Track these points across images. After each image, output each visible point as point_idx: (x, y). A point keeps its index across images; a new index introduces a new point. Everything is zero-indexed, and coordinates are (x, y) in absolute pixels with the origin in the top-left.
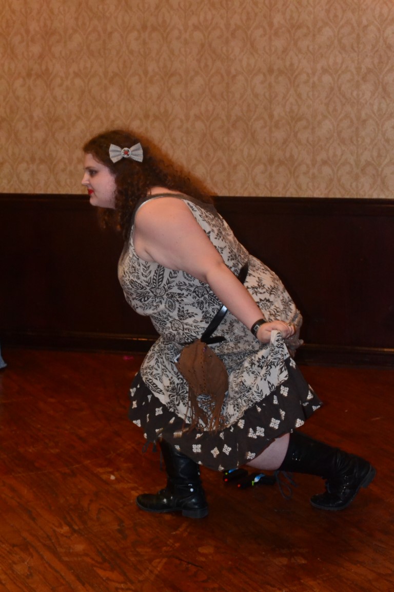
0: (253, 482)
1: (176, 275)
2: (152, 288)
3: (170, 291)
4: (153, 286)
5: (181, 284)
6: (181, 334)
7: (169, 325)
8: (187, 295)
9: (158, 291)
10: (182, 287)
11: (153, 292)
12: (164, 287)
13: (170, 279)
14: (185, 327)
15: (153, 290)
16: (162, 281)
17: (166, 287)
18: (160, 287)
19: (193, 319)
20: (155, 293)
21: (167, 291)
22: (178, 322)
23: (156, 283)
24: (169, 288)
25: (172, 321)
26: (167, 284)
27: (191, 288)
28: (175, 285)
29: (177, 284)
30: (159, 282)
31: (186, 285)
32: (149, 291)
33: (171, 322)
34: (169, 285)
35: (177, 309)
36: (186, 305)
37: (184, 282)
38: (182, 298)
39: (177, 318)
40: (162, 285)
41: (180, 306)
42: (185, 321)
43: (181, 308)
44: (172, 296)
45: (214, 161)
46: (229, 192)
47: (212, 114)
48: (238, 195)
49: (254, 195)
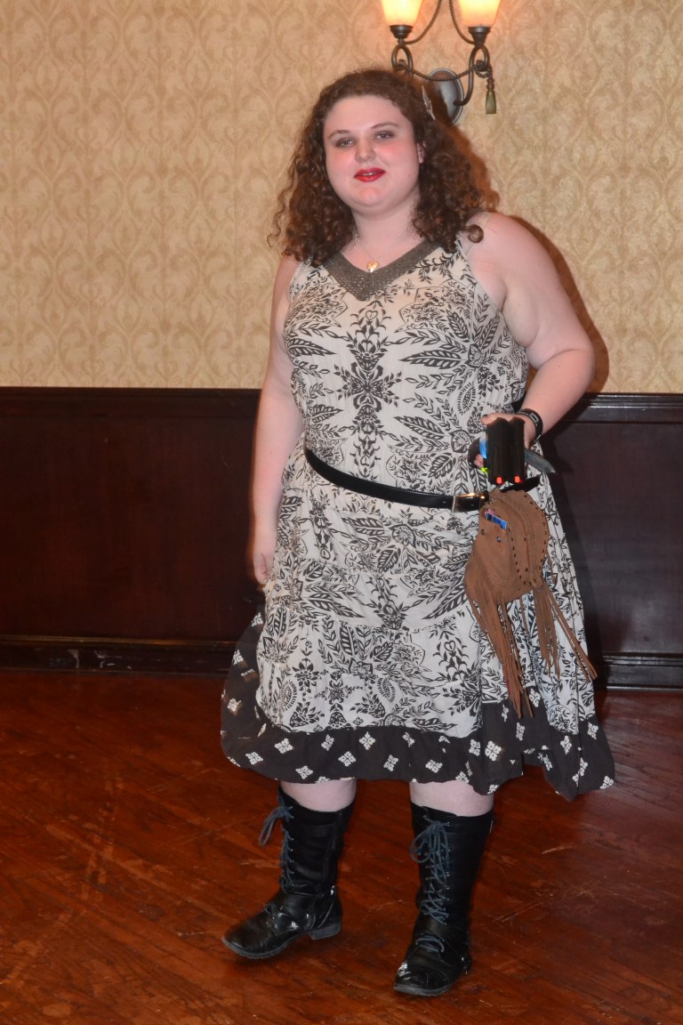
1: (507, 344)
3: (488, 366)
4: (478, 344)
7: (447, 439)
9: (477, 356)
11: (470, 353)
12: (486, 355)
15: (474, 348)
16: (490, 344)
18: (482, 353)
20: (471, 356)
21: (485, 363)
22: (466, 435)
23: (483, 340)
24: (490, 360)
26: (492, 352)
28: (498, 360)
29: (501, 359)
30: (486, 343)
31: (511, 367)
32: (468, 350)
34: (492, 354)
37: (511, 362)
39: (465, 428)
40: (486, 352)
44: (485, 375)
45: (65, 326)
46: (93, 381)
47: (61, 245)
48: (109, 385)
49: (136, 385)
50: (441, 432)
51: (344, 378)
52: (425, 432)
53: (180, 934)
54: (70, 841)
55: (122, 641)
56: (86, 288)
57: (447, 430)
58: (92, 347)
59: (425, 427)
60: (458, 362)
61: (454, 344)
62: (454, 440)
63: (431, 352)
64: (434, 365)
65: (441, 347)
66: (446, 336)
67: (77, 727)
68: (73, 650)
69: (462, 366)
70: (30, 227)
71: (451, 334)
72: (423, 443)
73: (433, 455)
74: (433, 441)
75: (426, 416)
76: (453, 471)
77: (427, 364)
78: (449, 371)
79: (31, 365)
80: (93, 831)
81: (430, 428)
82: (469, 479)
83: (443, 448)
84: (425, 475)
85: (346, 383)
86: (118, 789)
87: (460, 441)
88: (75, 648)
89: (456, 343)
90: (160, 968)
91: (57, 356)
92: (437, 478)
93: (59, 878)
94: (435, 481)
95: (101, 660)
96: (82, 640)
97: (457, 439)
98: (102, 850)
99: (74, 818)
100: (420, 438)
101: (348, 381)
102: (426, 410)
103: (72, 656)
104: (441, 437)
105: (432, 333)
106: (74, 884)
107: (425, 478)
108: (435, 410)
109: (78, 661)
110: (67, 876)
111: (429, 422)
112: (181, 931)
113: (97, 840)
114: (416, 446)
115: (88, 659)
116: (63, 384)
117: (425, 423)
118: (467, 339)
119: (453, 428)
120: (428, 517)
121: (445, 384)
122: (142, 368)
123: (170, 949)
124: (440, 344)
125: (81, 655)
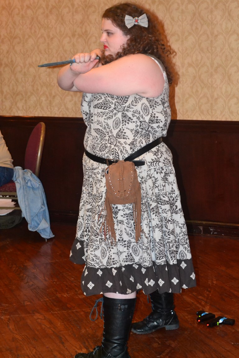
0: (218, 323)
1: (136, 104)
2: (117, 102)
3: (126, 112)
4: (119, 102)
5: (136, 112)
6: (112, 148)
7: (107, 138)
8: (134, 122)
9: (119, 107)
10: (136, 114)
11: (115, 105)
12: (124, 107)
13: (131, 105)
14: (118, 144)
15: (117, 103)
16: (126, 103)
17: (126, 108)
18: (122, 105)
19: (125, 140)
20: (116, 106)
21: (125, 111)
22: (114, 138)
23: (122, 101)
24: (127, 110)
25: (111, 136)
26: (128, 107)
27: (141, 118)
28: (132, 111)
29: (134, 111)
30: (123, 102)
31: (140, 114)
32: (114, 103)
33: (109, 137)
34: (128, 108)
35: (119, 129)
36: (127, 128)
37: (139, 112)
38: (129, 122)
39: (115, 136)
40: (124, 105)
41: (122, 128)
42: (119, 140)
43: (122, 129)
44: (125, 116)
45: (201, 95)
46: (212, 118)
47: (200, 63)
48: (218, 120)
49: (229, 120)
50: (105, 135)
51: (86, 115)
52: (100, 134)
53: (232, 343)
54: (193, 303)
55: (220, 224)
56: (210, 80)
57: (107, 134)
58: (212, 104)
59: (100, 132)
60: (110, 108)
61: (107, 100)
62: (109, 139)
63: (99, 103)
64: (101, 108)
65: (103, 101)
66: (104, 97)
67: (200, 258)
68: (200, 227)
69: (112, 110)
70: (188, 55)
71: (106, 96)
72: (99, 138)
73: (101, 143)
74: (102, 137)
75: (101, 128)
76: (106, 150)
77: (99, 108)
78: (107, 111)
79: (187, 111)
80: (202, 300)
81: (102, 133)
82: (111, 155)
83: (105, 141)
84: (97, 150)
85: (87, 117)
86: (214, 283)
87: (112, 140)
88: (201, 226)
89: (108, 100)
90: (223, 356)
91: (197, 108)
92: (101, 152)
93: (186, 317)
94: (101, 153)
95: (212, 231)
96: (204, 223)
97: (111, 139)
98: (205, 307)
99: (195, 294)
100: (98, 136)
101: (88, 116)
102: (100, 126)
103: (200, 229)
104: (105, 137)
105: (100, 96)
106: (192, 320)
107: (97, 152)
108: (103, 126)
109: (202, 231)
110: (189, 316)
111: (102, 130)
112: (233, 342)
113: (203, 303)
114: (97, 140)
115: (207, 231)
116: (200, 119)
117: (100, 131)
118: (113, 99)
119: (110, 134)
120: (97, 167)
121: (106, 116)
122: (232, 113)
123: (228, 349)
124: (102, 100)
125: (203, 229)
